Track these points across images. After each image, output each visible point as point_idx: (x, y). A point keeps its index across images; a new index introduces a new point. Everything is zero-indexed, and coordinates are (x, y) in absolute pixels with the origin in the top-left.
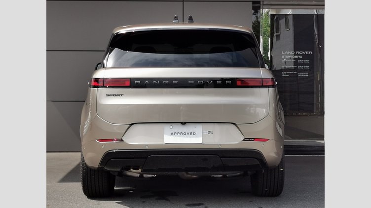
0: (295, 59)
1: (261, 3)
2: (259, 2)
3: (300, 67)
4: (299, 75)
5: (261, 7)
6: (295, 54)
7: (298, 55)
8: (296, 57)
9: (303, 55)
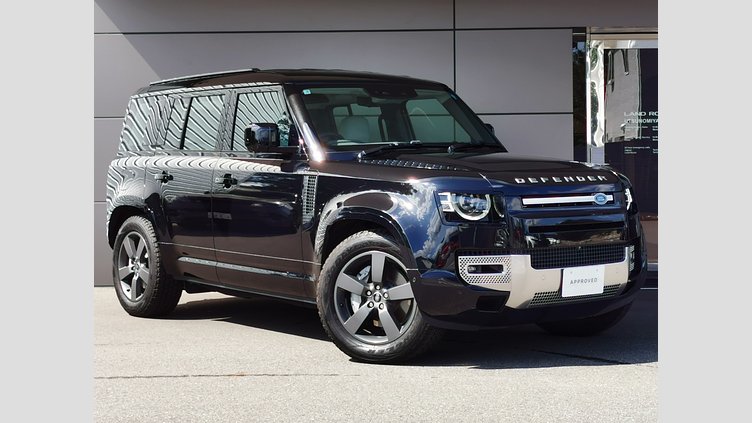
0: (646, 124)
1: (588, 31)
2: (583, 29)
5: (588, 36)
6: (647, 117)
7: (651, 117)
8: (649, 121)
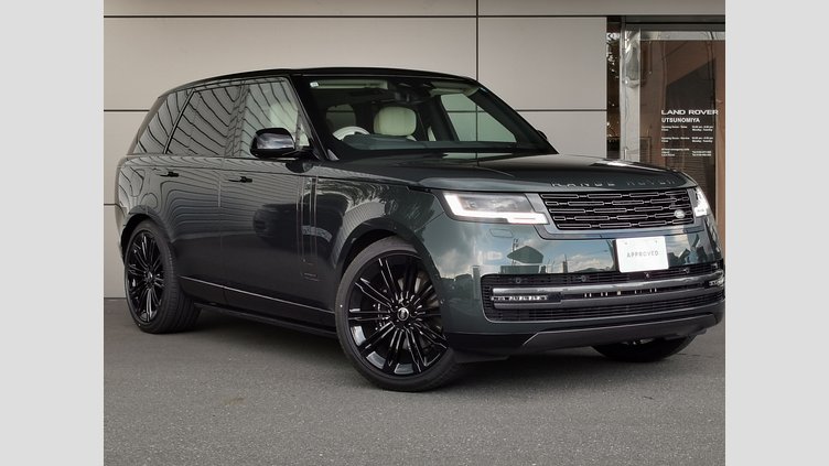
0: (685, 124)
3: (696, 140)
4: (696, 153)
6: (687, 116)
7: (692, 116)
8: (688, 120)
9: (701, 116)
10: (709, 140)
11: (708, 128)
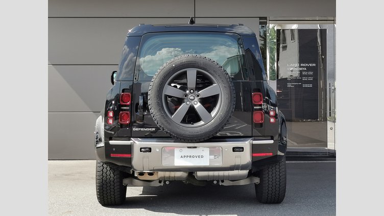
1: (268, 19)
3: (304, 79)
4: (304, 86)
8: (301, 69)
10: (311, 79)
11: (311, 73)
